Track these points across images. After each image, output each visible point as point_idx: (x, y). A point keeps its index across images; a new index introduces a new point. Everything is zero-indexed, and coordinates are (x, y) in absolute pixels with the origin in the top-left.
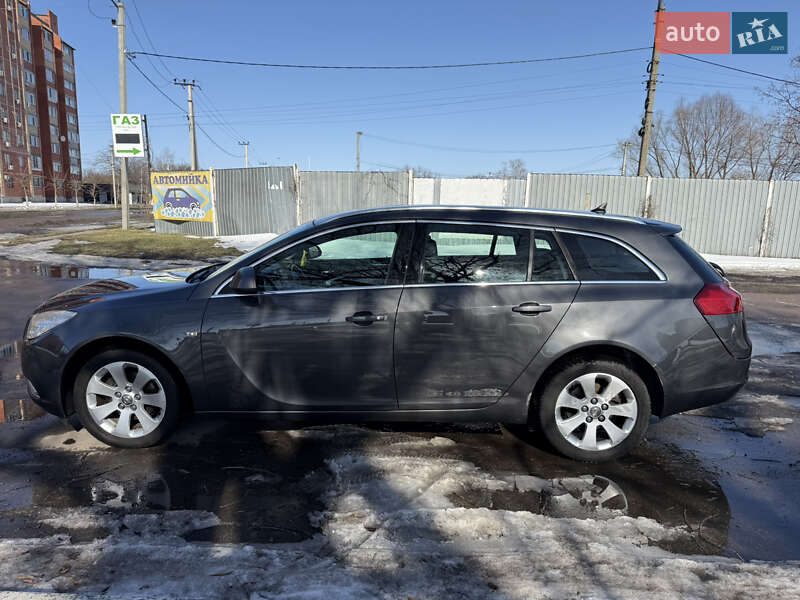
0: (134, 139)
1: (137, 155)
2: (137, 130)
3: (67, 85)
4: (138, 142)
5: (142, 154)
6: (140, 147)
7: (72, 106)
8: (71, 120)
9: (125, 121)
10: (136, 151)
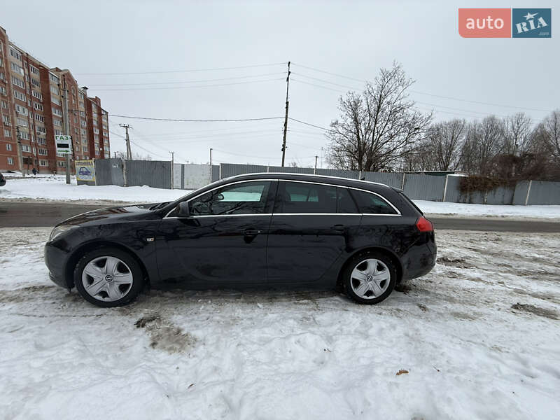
0: (67, 146)
1: (68, 153)
2: (69, 142)
3: (104, 127)
4: (68, 147)
5: (70, 152)
6: (69, 149)
7: (107, 135)
8: (106, 142)
9: (62, 138)
10: (67, 151)
